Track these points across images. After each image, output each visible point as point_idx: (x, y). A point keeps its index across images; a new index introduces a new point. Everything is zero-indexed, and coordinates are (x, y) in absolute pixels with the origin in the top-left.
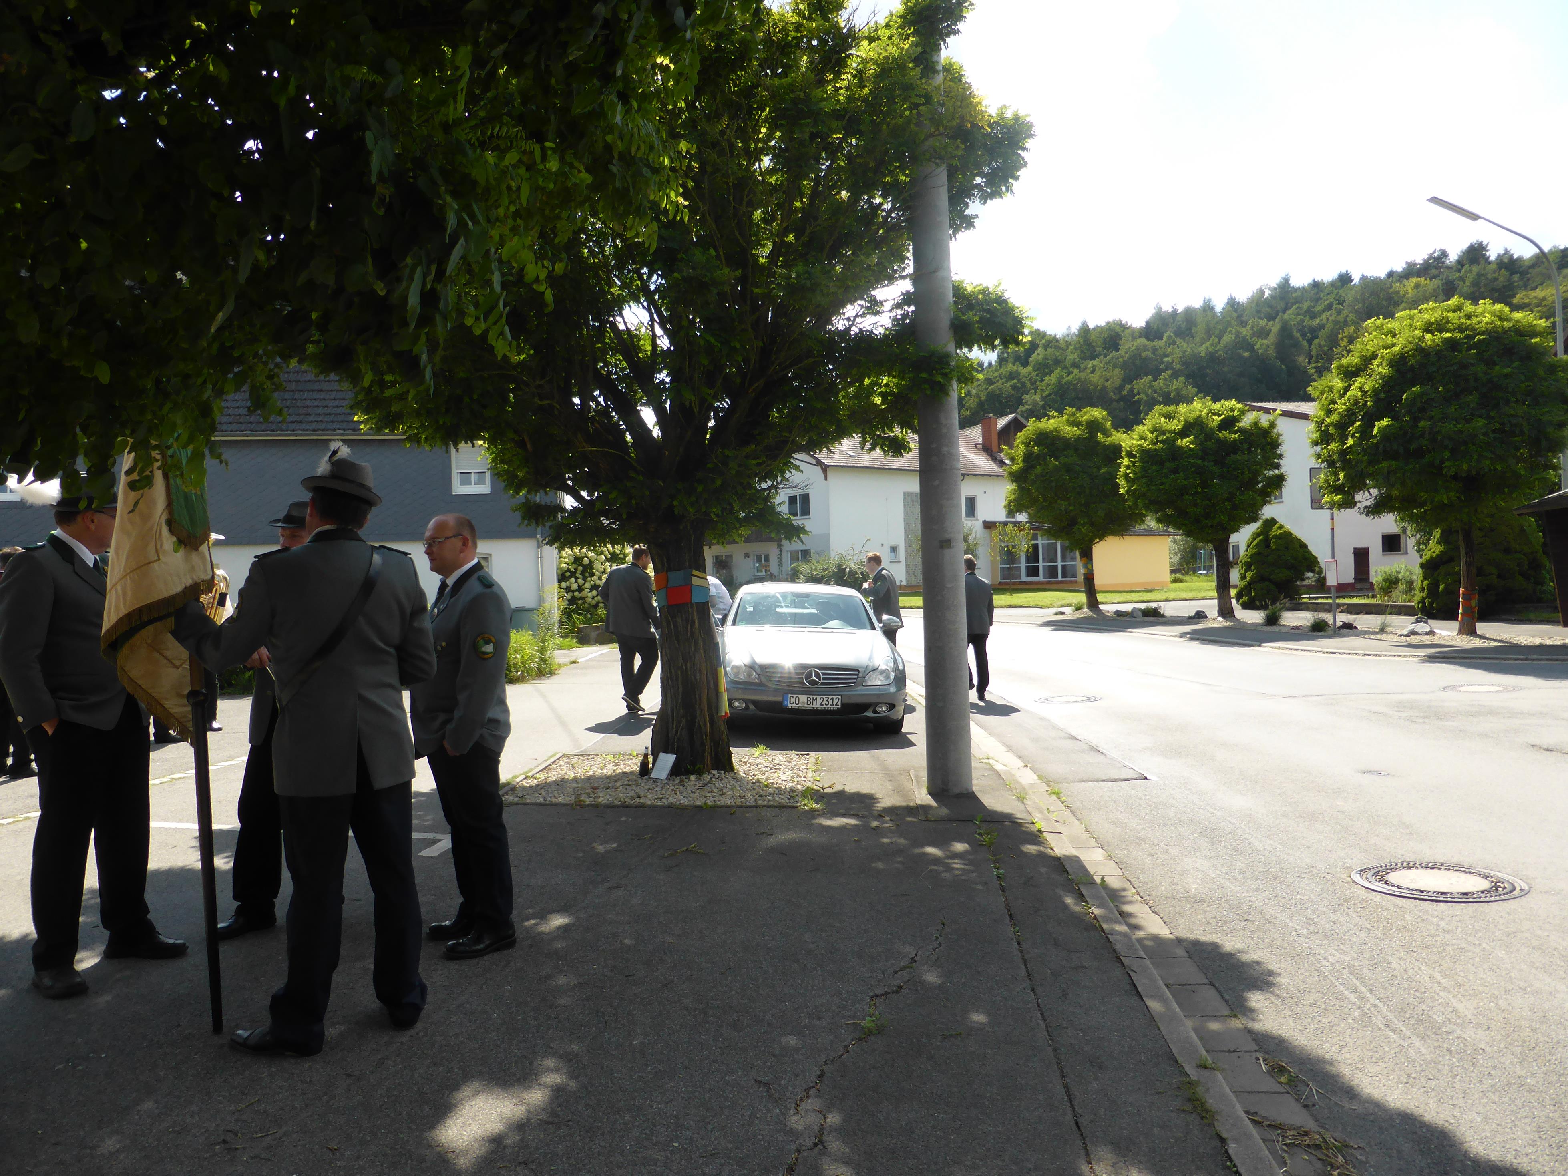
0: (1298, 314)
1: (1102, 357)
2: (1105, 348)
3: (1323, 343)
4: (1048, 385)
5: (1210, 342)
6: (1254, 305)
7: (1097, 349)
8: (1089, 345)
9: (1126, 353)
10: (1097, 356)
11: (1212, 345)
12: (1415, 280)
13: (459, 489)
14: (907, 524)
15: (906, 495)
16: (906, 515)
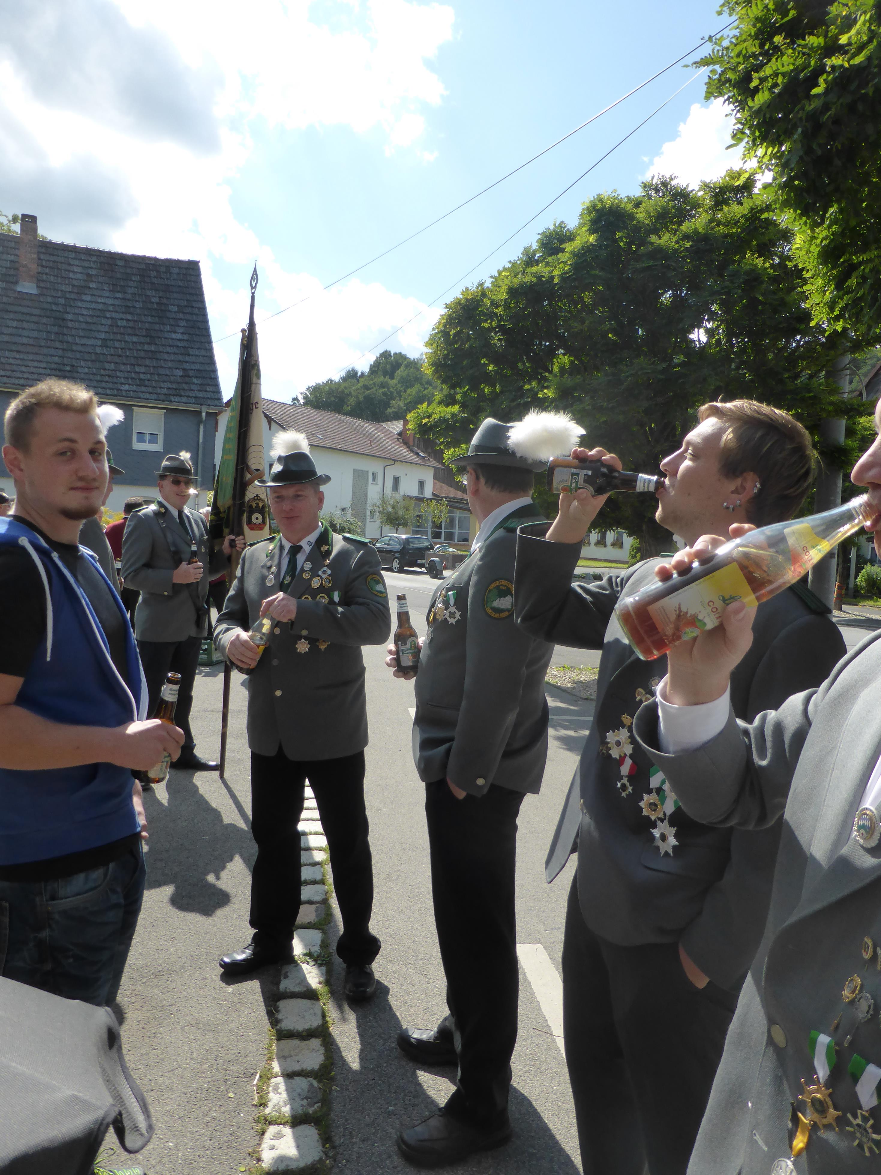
13: (137, 446)
14: (354, 493)
15: (355, 471)
16: (354, 486)
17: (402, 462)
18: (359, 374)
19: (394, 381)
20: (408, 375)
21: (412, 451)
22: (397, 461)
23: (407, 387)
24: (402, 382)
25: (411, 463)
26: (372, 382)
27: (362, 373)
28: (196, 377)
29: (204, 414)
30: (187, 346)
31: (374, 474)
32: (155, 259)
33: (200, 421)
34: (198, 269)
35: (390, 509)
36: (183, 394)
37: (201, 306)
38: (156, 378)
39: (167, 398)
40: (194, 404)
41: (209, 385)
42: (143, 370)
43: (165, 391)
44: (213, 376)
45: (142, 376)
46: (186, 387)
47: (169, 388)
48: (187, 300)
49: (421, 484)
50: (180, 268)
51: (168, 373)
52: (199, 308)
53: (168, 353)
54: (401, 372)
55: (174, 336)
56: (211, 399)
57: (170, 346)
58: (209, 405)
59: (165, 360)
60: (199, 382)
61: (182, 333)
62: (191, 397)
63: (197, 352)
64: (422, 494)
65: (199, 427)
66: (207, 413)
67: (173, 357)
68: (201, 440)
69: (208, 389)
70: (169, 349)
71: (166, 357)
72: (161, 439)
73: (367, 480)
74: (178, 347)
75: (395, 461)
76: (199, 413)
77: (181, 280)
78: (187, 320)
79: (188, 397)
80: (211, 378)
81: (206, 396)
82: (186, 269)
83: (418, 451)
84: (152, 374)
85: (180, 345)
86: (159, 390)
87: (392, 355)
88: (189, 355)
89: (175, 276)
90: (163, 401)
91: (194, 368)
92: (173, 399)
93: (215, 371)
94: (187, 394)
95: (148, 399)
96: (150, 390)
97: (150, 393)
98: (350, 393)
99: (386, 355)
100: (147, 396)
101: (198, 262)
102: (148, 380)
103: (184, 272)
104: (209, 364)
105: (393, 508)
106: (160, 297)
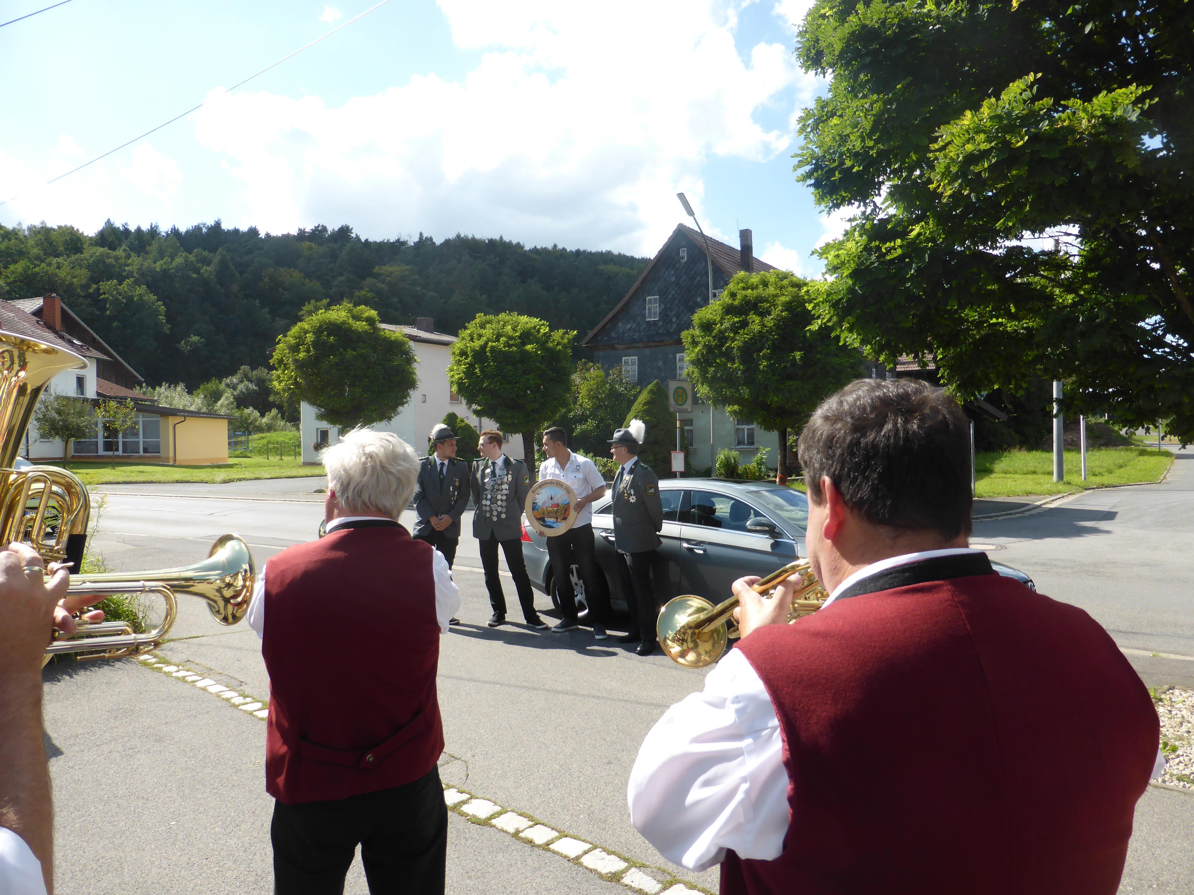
0: (229, 252)
1: (65, 256)
2: (66, 249)
3: (250, 277)
4: (13, 273)
6: (193, 238)
7: (60, 249)
8: (51, 243)
9: (91, 257)
10: (61, 254)
11: (165, 263)
12: (307, 244)
20: (8, 248)
21: (62, 338)
49: (80, 382)
64: (82, 393)
83: (70, 337)
105: (59, 412)
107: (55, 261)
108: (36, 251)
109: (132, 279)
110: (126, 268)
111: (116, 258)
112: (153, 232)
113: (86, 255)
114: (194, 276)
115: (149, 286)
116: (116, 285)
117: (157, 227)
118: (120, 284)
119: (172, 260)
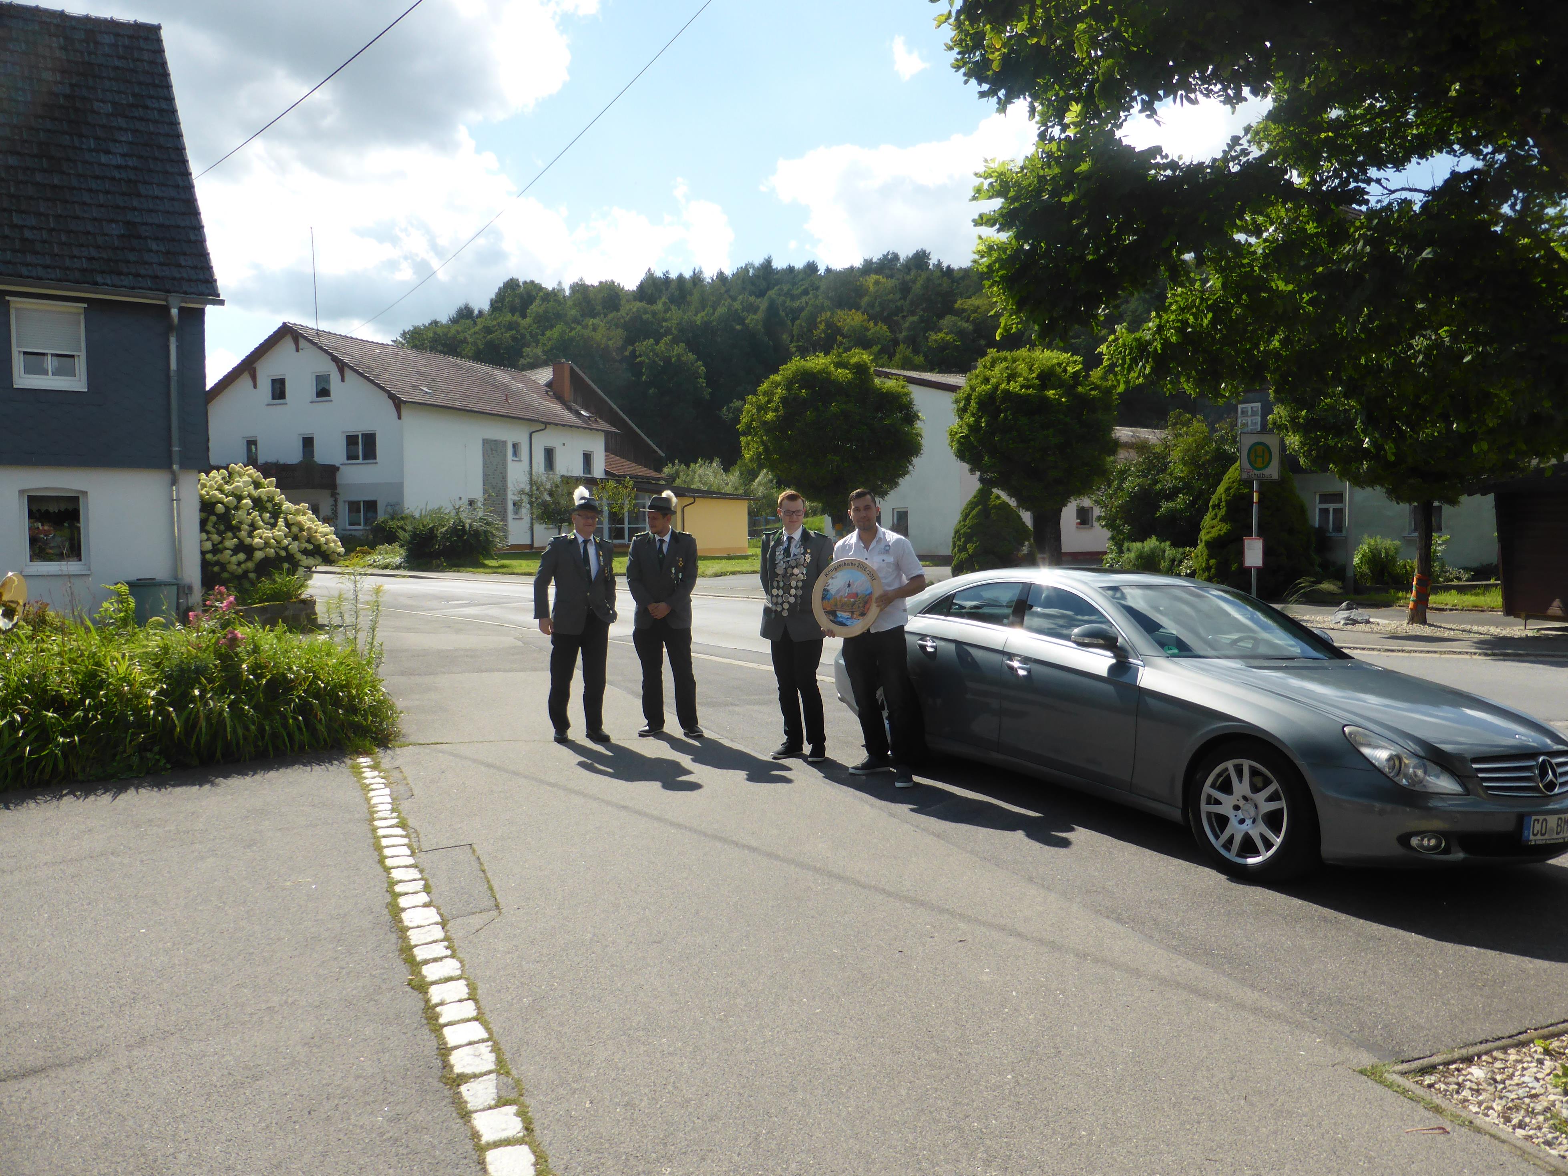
0: (779, 295)
1: (602, 316)
2: (604, 308)
3: (804, 324)
4: (550, 339)
5: (706, 312)
6: (739, 282)
7: (598, 307)
8: (589, 303)
9: (627, 314)
10: (598, 314)
11: (707, 315)
12: (874, 277)
13: (23, 380)
14: (486, 476)
15: (485, 442)
16: (485, 465)
17: (557, 425)
18: (476, 312)
19: (528, 320)
20: (546, 312)
21: (569, 409)
22: (550, 424)
23: (546, 329)
24: (539, 322)
25: (571, 426)
26: (495, 323)
27: (480, 312)
28: (156, 239)
29: (174, 312)
30: (133, 177)
31: (515, 446)
32: (62, 15)
33: (170, 328)
34: (159, 41)
35: (548, 498)
36: (125, 270)
37: (164, 105)
38: (64, 238)
39: (86, 278)
40: (150, 289)
41: (185, 254)
42: (32, 221)
43: (85, 264)
44: (193, 238)
45: (28, 234)
46: (132, 257)
47: (91, 259)
48: (134, 95)
49: (587, 458)
50: (117, 35)
51: (90, 228)
52: (161, 111)
53: (90, 190)
54: (535, 308)
55: (104, 159)
56: (190, 280)
57: (97, 177)
58: (186, 293)
59: (85, 204)
60: (162, 248)
61: (123, 155)
62: (143, 277)
63: (157, 192)
64: (590, 473)
65: (168, 340)
66: (181, 310)
67: (102, 198)
68: (173, 365)
69: (183, 263)
70: (93, 185)
71: (86, 198)
72: (81, 365)
73: (505, 456)
74: (113, 179)
75: (546, 424)
76: (166, 309)
77: (120, 57)
78: (135, 131)
79: (137, 275)
80: (189, 241)
81: (178, 276)
82: (131, 37)
83: (578, 408)
84: (53, 230)
85: (117, 176)
86: (68, 262)
87: (521, 284)
88: (139, 195)
89: (107, 50)
90: (77, 282)
91: (150, 220)
92: (99, 279)
93: (198, 228)
94: (134, 271)
95: (41, 279)
96: (48, 261)
97: (46, 267)
98: (465, 338)
99: (511, 285)
100: (40, 272)
101: (158, 28)
102: (44, 242)
103: (127, 41)
104: (184, 214)
105: (551, 494)
106: (72, 86)
107: (590, 323)
108: (573, 312)
109: (670, 337)
110: (664, 324)
111: (654, 314)
112: (697, 278)
113: (623, 312)
114: (738, 327)
115: (688, 344)
116: (652, 345)
117: (701, 272)
118: (657, 343)
119: (714, 310)
